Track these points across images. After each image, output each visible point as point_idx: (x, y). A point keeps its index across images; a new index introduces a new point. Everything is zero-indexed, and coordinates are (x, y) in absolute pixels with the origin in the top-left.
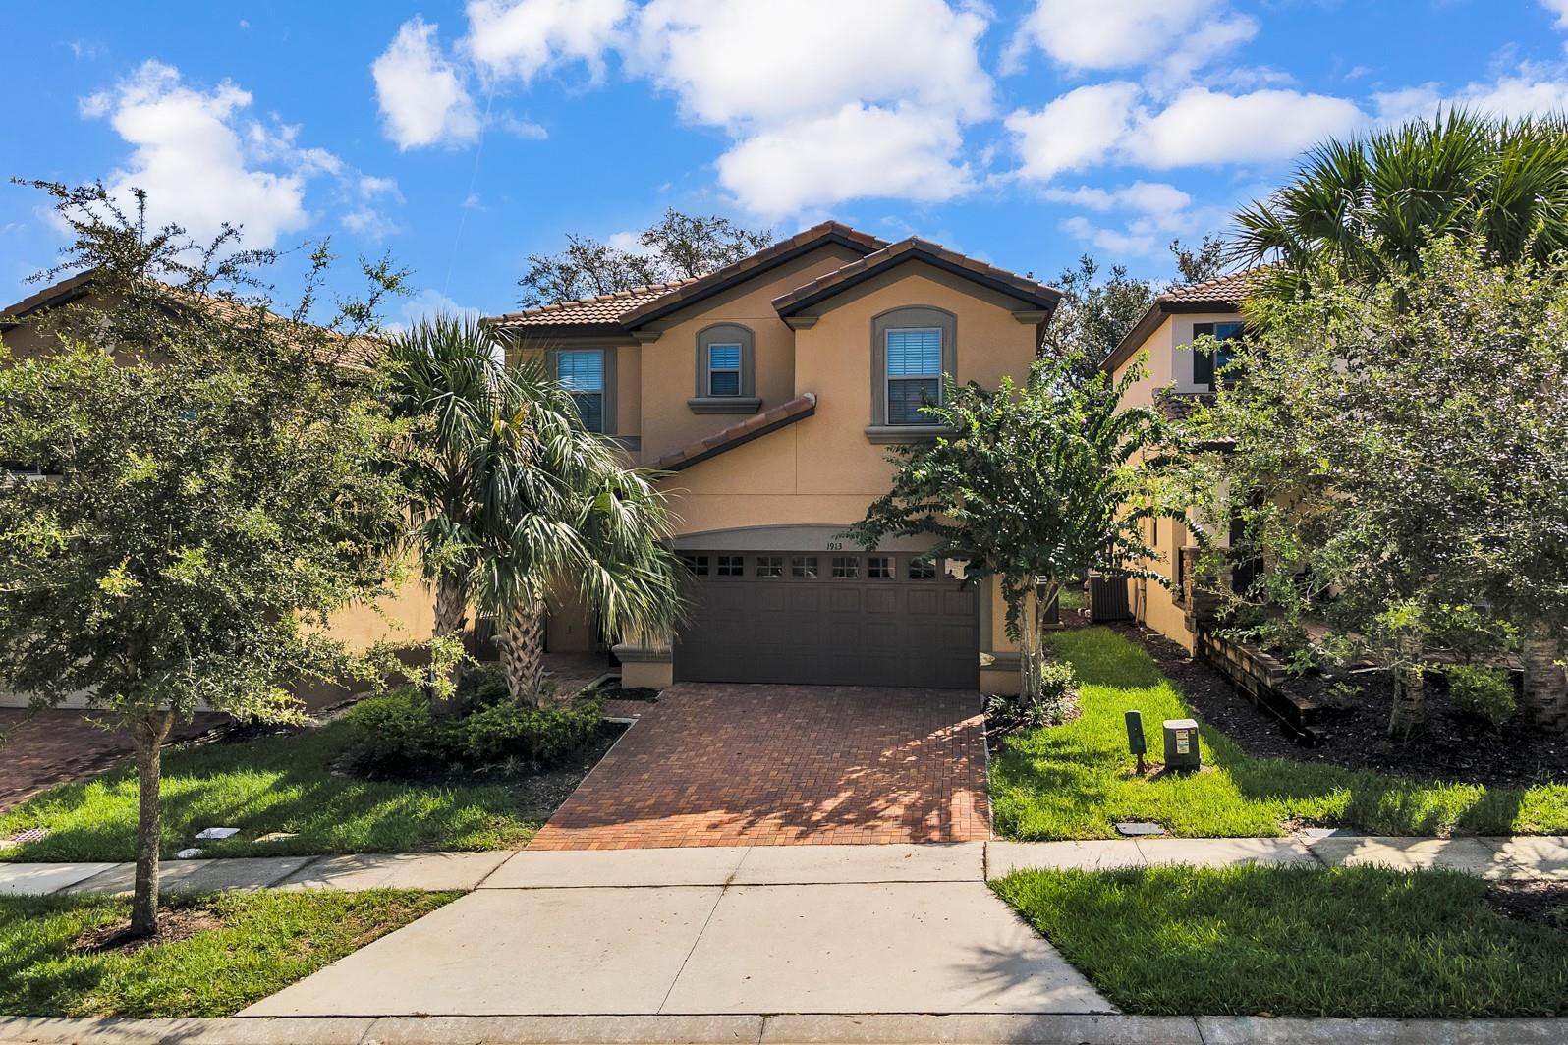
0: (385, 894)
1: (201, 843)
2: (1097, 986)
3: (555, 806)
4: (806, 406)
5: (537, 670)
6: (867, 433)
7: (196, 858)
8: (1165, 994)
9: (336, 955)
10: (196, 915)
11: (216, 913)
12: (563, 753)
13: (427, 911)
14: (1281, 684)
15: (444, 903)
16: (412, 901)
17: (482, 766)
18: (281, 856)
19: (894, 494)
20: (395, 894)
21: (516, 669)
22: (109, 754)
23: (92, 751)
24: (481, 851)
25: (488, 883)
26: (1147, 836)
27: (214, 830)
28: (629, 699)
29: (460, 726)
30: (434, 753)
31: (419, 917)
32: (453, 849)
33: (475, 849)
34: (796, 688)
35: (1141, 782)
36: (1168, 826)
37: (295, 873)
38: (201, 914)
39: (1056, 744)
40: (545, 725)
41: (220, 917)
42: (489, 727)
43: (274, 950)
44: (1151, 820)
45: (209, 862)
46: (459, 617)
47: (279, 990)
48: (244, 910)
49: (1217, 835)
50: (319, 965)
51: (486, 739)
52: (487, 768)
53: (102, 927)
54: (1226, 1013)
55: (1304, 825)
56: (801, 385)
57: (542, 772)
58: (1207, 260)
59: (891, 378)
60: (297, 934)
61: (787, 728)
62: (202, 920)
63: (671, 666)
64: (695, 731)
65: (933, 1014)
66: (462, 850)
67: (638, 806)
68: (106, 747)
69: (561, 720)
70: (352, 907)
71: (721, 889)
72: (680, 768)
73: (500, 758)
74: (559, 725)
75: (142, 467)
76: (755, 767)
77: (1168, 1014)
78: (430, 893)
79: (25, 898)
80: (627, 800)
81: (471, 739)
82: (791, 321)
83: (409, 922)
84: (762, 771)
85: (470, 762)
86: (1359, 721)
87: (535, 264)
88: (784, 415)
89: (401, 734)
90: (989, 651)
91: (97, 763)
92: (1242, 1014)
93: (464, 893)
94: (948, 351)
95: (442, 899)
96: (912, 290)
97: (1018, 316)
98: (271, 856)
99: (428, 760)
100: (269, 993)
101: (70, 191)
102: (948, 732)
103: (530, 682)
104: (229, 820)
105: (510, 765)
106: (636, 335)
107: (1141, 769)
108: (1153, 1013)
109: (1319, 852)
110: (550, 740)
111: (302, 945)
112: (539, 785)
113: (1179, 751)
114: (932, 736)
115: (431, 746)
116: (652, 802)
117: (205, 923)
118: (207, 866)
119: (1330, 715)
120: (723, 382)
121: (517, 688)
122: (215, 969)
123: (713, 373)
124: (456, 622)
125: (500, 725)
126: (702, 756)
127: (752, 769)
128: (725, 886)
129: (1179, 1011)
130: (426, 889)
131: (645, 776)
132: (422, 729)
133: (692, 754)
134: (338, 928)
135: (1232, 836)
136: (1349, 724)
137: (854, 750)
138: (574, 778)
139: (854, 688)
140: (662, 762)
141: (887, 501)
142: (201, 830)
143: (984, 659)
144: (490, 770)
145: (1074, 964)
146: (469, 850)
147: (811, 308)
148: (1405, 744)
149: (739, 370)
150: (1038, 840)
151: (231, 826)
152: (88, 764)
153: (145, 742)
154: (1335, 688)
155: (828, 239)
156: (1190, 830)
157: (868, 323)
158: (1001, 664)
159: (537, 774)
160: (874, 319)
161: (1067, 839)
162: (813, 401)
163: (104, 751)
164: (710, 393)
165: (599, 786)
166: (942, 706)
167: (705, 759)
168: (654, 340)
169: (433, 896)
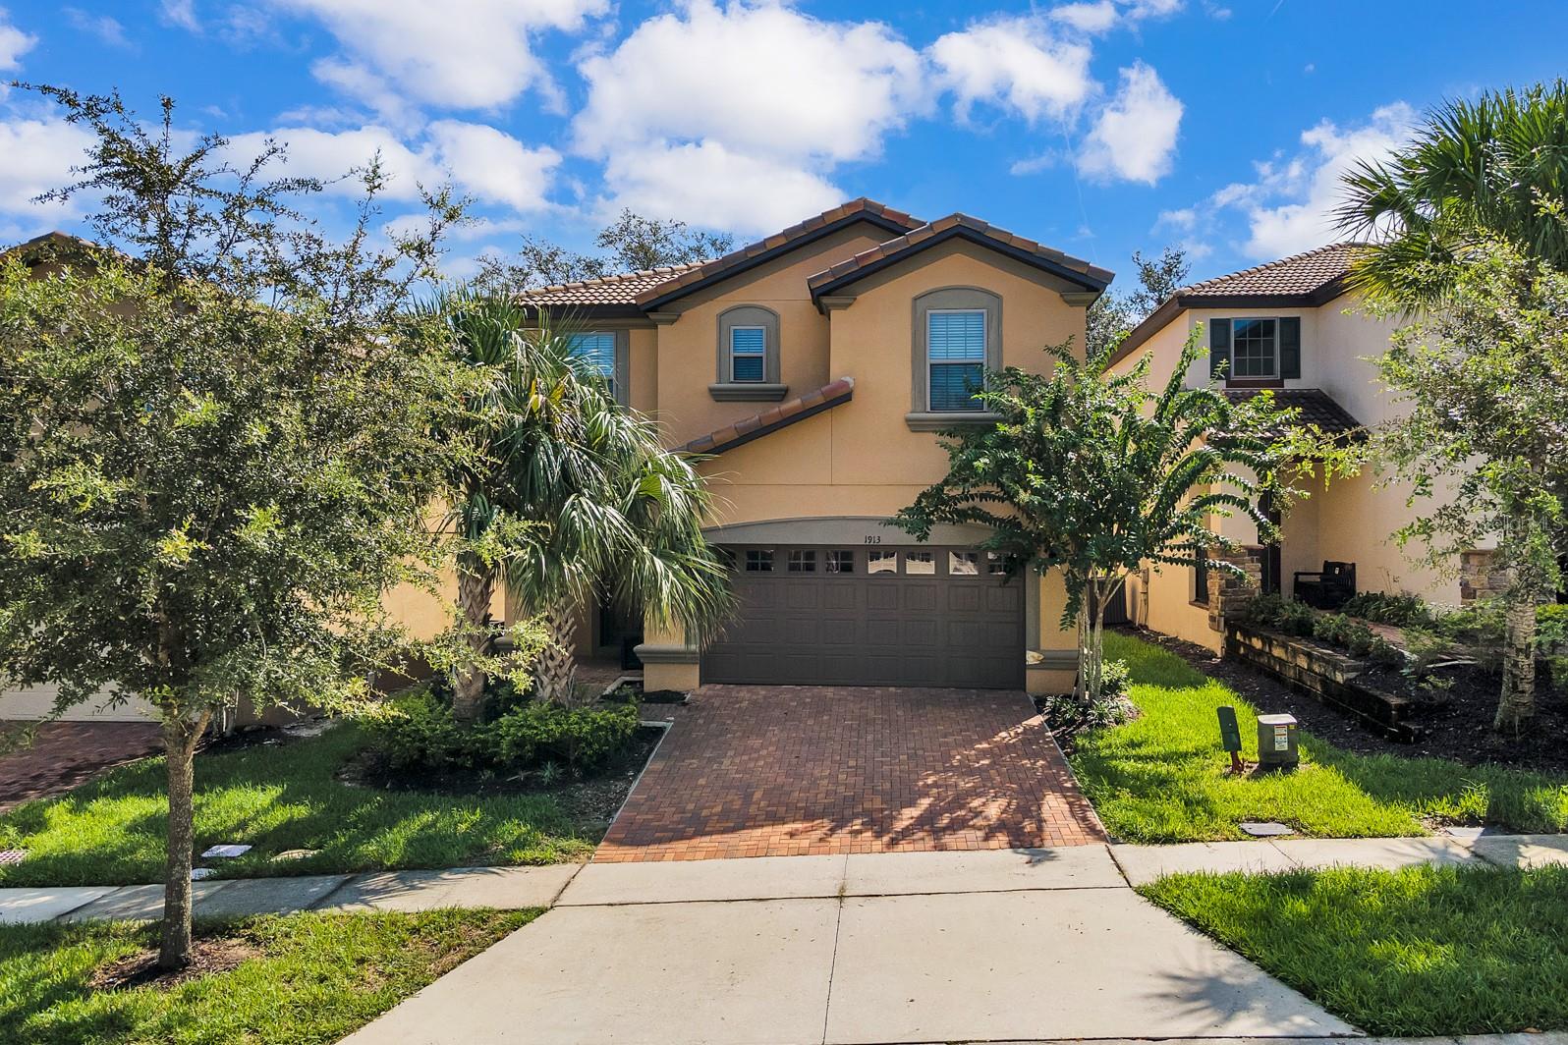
0: (450, 914)
1: (210, 863)
2: (1324, 1005)
3: (609, 815)
4: (844, 391)
5: (570, 670)
6: (908, 420)
7: (211, 878)
8: (1415, 1011)
9: (417, 984)
10: (229, 943)
11: (253, 940)
12: (602, 758)
13: (506, 933)
14: (1355, 679)
15: (524, 923)
16: (484, 921)
17: (517, 774)
18: (310, 875)
19: (946, 482)
20: (461, 912)
21: (547, 669)
22: (78, 768)
23: (58, 765)
24: (542, 865)
25: (565, 899)
26: (1280, 837)
27: (224, 848)
28: (657, 703)
29: (491, 730)
30: (459, 761)
31: (499, 939)
32: (509, 863)
33: (535, 862)
34: (831, 689)
35: (1242, 781)
36: (1298, 827)
37: (333, 892)
38: (235, 941)
39: (1133, 745)
40: (586, 728)
41: (259, 944)
42: (524, 730)
43: (339, 978)
44: (1273, 820)
45: (227, 882)
46: (483, 612)
47: (359, 1027)
48: (287, 935)
49: (1358, 836)
50: (399, 997)
51: (518, 744)
52: (522, 775)
53: (122, 958)
54: (1489, 1032)
55: (1442, 823)
56: (838, 371)
57: (584, 780)
58: (1169, 272)
59: (933, 362)
60: (361, 961)
61: (839, 730)
62: (236, 949)
63: (697, 668)
64: (738, 734)
65: (1148, 1039)
66: (519, 865)
67: (705, 813)
68: (73, 760)
69: (602, 723)
70: (415, 931)
71: (837, 901)
72: (737, 772)
73: (536, 764)
74: (600, 728)
75: (202, 409)
76: (822, 771)
77: (1423, 1035)
78: (500, 912)
79: (20, 927)
80: (691, 806)
81: (504, 745)
82: (825, 300)
83: (489, 946)
84: (827, 776)
85: (500, 769)
86: (1458, 716)
87: (485, 265)
88: (820, 400)
89: (423, 739)
90: (1037, 649)
91: (67, 776)
92: (1507, 1032)
93: (541, 911)
94: (993, 336)
95: (518, 919)
96: (956, 269)
97: (1068, 298)
98: (297, 876)
99: (453, 768)
100: (349, 1031)
101: (81, 99)
102: (1012, 734)
103: (564, 681)
104: (238, 836)
105: (548, 773)
106: (653, 316)
107: (1237, 767)
108: (1407, 1035)
109: (1480, 851)
110: (590, 745)
111: (369, 974)
112: (585, 793)
113: (1277, 747)
114: (997, 739)
115: (456, 753)
116: (718, 809)
117: (243, 952)
118: (226, 888)
119: (1426, 709)
120: (747, 367)
121: (549, 689)
122: (276, 1005)
123: (735, 358)
124: (481, 617)
125: (536, 728)
126: (757, 760)
127: (817, 772)
128: (841, 897)
129: (1435, 1032)
130: (497, 907)
131: (702, 781)
132: (448, 734)
133: (745, 758)
134: (406, 953)
135: (1374, 836)
136: (1446, 719)
137: (920, 752)
138: (620, 785)
139: (892, 689)
140: (715, 767)
141: (939, 489)
142: (208, 847)
143: (1032, 658)
144: (526, 778)
145: (1283, 980)
146: (528, 864)
147: (847, 287)
148: (1518, 739)
149: (764, 355)
150: (1164, 843)
151: (239, 843)
152: (54, 779)
153: (176, 745)
154: (1427, 681)
155: (859, 217)
156: (1325, 830)
157: (908, 304)
158: (1049, 663)
159: (579, 782)
160: (915, 299)
161: (1194, 841)
162: (851, 386)
163: (71, 764)
164: (732, 380)
165: (653, 793)
166: (994, 706)
167: (762, 763)
168: (672, 322)
169: (508, 916)
